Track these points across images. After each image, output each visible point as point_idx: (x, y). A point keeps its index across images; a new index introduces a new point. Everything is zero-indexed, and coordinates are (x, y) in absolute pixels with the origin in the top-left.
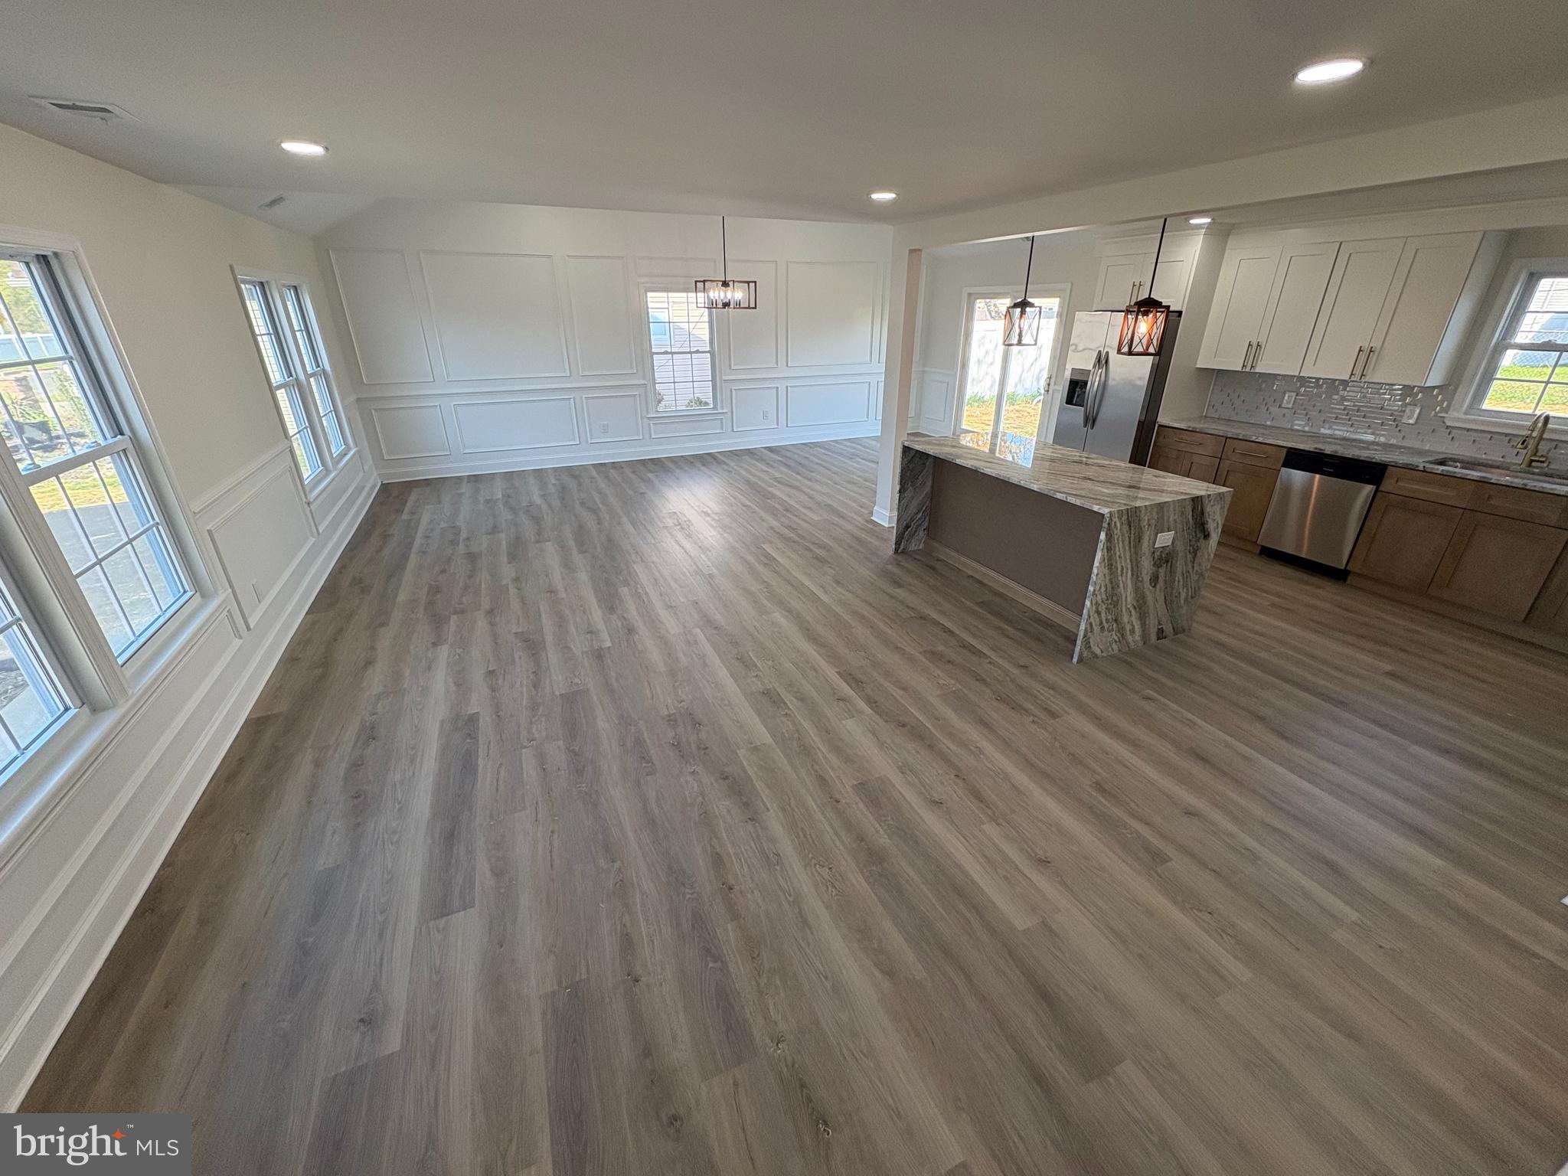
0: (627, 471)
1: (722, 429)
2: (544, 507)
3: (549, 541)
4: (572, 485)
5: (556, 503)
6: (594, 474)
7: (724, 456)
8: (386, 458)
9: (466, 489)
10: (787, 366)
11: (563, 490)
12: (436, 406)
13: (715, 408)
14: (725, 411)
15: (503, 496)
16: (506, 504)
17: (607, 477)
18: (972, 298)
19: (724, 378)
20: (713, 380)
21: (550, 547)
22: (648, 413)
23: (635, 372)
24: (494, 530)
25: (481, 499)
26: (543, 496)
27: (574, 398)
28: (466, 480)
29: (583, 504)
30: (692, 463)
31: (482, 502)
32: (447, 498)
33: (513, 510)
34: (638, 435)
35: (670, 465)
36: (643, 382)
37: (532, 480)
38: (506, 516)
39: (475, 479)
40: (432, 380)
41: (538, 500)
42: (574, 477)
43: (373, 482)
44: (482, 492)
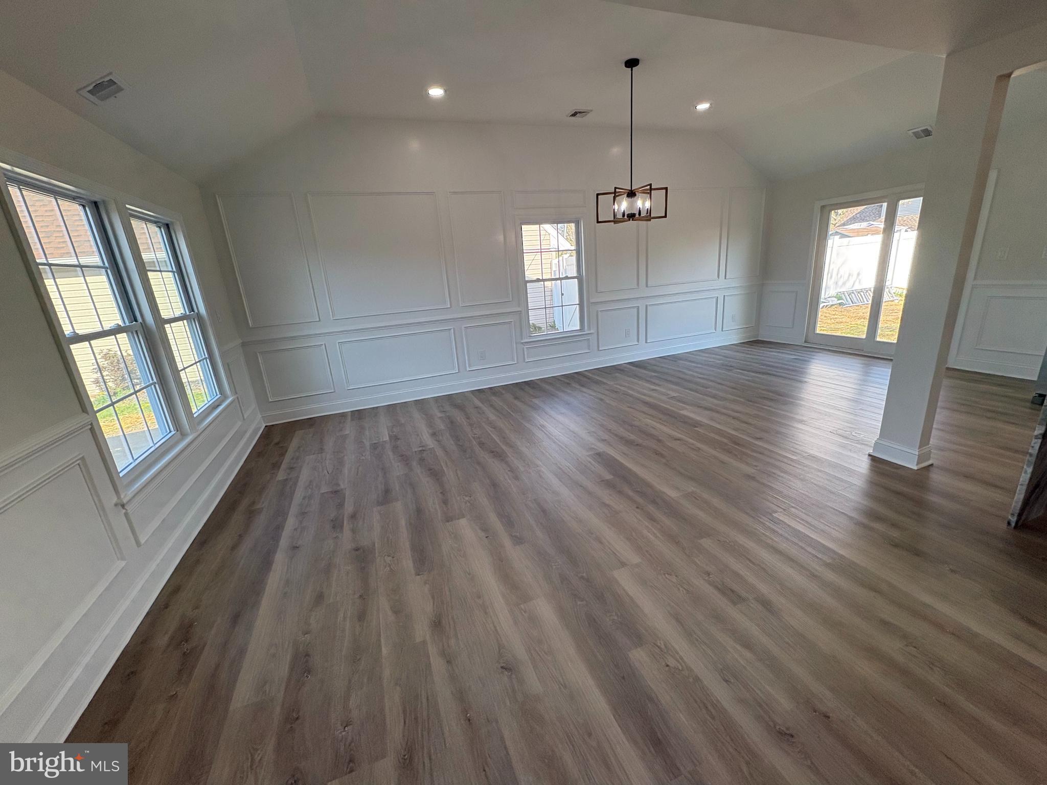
0: (509, 397)
1: (589, 349)
2: (440, 452)
3: (463, 516)
4: (459, 417)
5: (450, 444)
6: (478, 403)
7: (594, 374)
8: (270, 400)
9: (349, 429)
10: (647, 286)
11: (452, 424)
12: (322, 345)
13: (581, 330)
14: (592, 331)
15: (390, 437)
16: (395, 448)
17: (492, 406)
18: (825, 211)
19: (592, 300)
20: (581, 305)
21: (465, 527)
22: (522, 339)
23: (511, 300)
24: (386, 497)
25: (367, 444)
26: (434, 434)
27: (454, 329)
28: (349, 418)
29: (481, 444)
30: (568, 384)
31: (368, 448)
32: (330, 444)
33: (405, 459)
34: (513, 360)
35: (547, 387)
36: (519, 309)
37: (417, 415)
38: (397, 470)
39: (358, 415)
40: (318, 320)
41: (430, 443)
42: (461, 408)
43: (256, 425)
44: (367, 433)
